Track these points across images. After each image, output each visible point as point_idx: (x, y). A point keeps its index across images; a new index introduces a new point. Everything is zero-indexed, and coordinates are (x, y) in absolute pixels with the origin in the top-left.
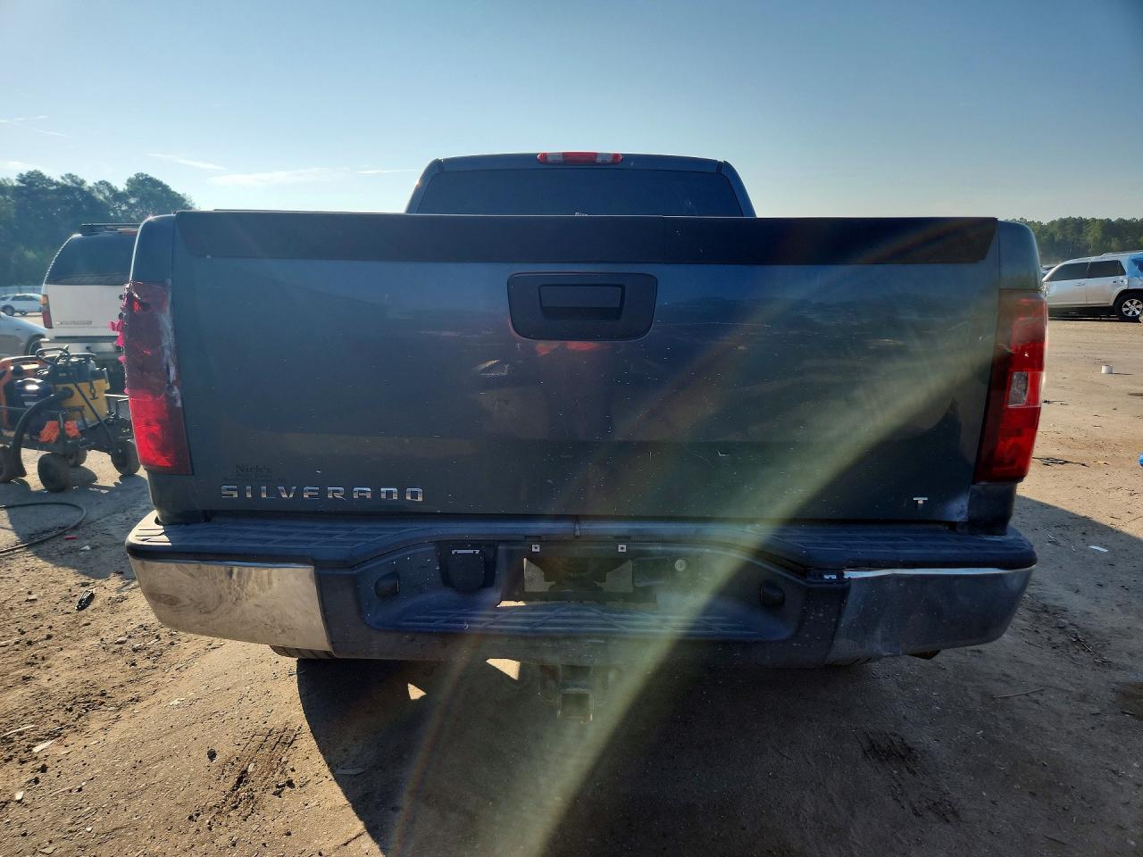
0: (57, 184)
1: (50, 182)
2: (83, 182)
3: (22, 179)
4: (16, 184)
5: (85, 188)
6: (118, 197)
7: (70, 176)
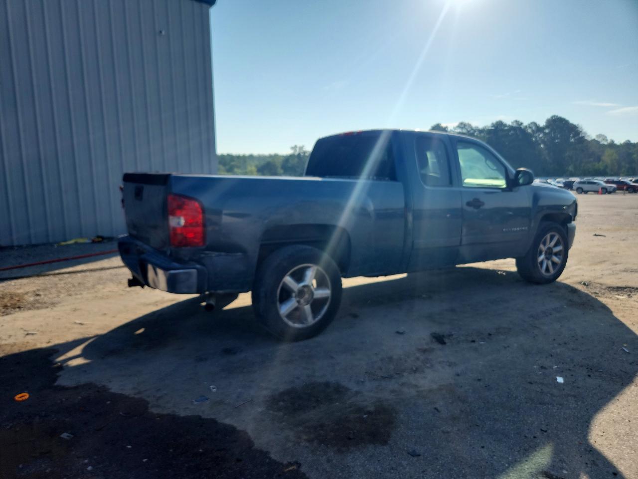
0: (509, 126)
1: (505, 125)
2: (522, 124)
3: (493, 125)
4: (490, 128)
5: (522, 127)
6: (539, 129)
7: (516, 121)
